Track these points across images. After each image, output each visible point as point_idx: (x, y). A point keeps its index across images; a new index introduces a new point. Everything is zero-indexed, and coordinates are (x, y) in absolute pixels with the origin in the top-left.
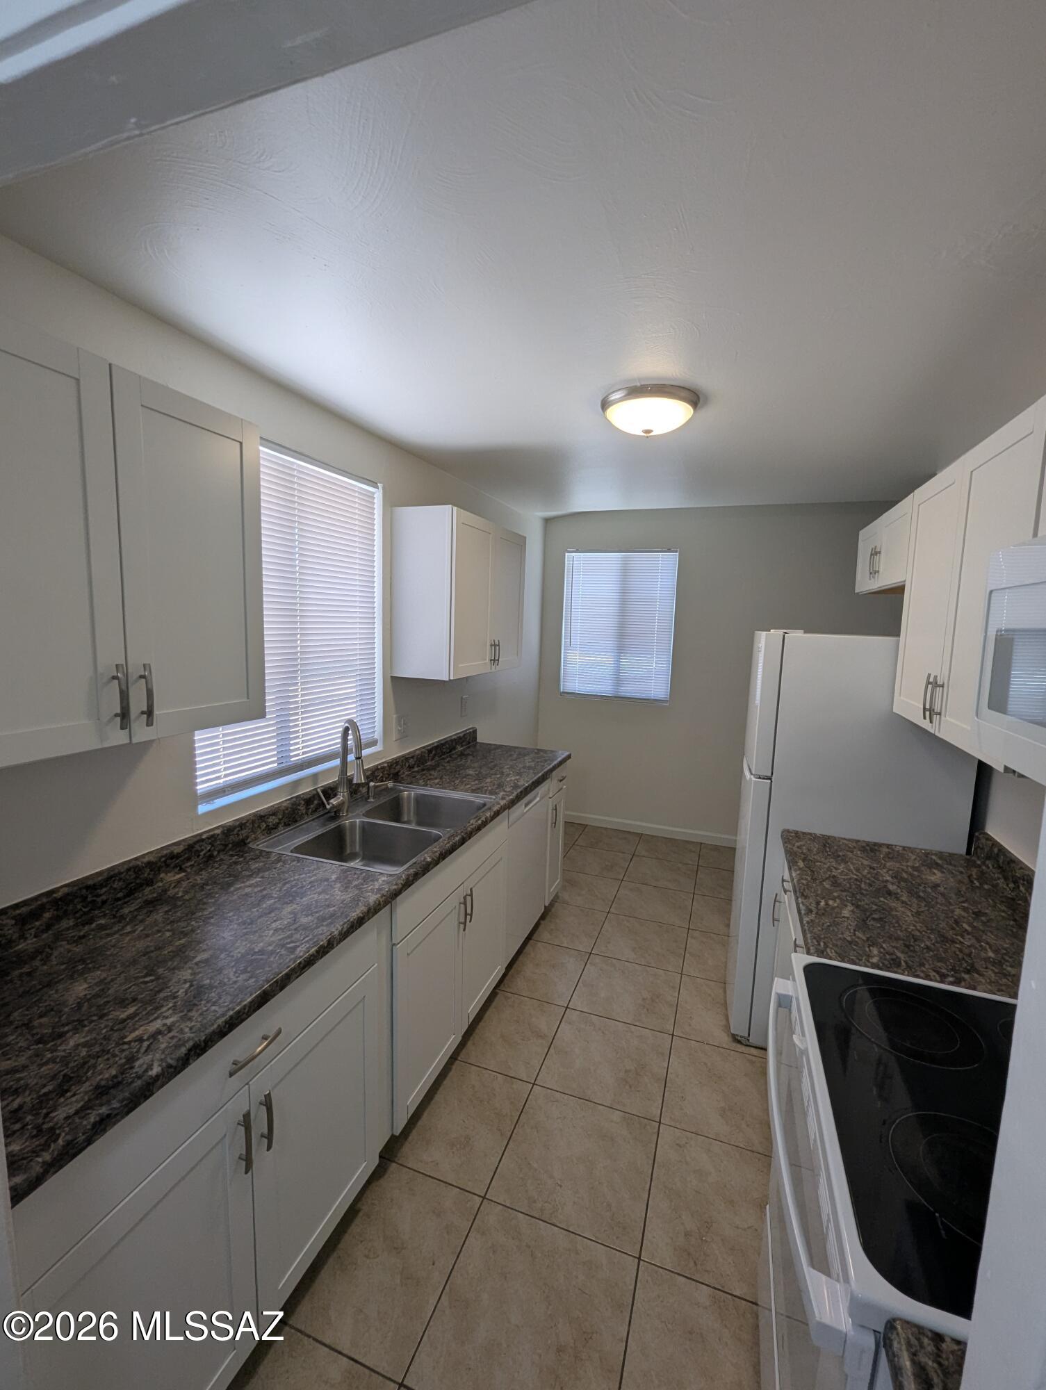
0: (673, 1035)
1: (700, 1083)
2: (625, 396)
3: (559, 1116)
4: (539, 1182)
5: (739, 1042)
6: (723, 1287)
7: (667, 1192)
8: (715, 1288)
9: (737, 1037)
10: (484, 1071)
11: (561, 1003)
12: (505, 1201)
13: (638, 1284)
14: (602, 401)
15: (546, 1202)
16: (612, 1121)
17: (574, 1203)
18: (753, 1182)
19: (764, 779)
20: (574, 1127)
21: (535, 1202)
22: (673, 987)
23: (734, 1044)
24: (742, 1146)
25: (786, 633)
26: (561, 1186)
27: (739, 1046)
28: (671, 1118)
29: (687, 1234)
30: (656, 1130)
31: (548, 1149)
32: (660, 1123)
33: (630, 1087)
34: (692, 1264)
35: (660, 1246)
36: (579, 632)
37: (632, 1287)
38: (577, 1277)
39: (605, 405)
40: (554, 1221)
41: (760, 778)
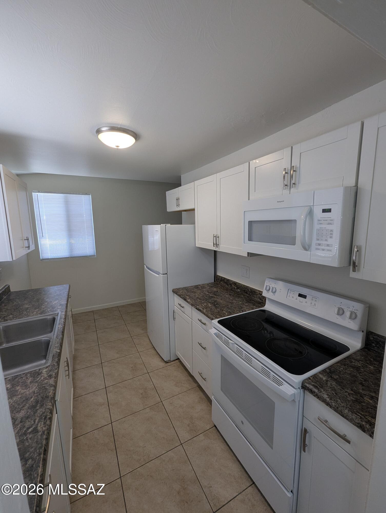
0: (148, 373)
1: (165, 382)
2: (109, 130)
3: (129, 425)
4: (137, 452)
5: (168, 362)
6: (204, 430)
7: (176, 419)
8: (203, 433)
9: (167, 361)
10: (87, 434)
11: (102, 387)
12: (130, 470)
13: (186, 451)
14: (97, 130)
15: (144, 456)
16: (148, 413)
17: (153, 447)
18: (194, 397)
19: (165, 274)
20: (137, 425)
21: (140, 460)
22: (139, 358)
23: (167, 364)
24: (186, 390)
25: (166, 225)
26: (145, 447)
27: (168, 364)
28: (164, 398)
29: (188, 426)
30: (162, 405)
31: (133, 439)
32: (162, 402)
33: (146, 398)
34: (194, 432)
35: (184, 435)
36: (46, 230)
37: (185, 454)
38: (169, 468)
39: (99, 131)
40: (151, 459)
41: (164, 274)
